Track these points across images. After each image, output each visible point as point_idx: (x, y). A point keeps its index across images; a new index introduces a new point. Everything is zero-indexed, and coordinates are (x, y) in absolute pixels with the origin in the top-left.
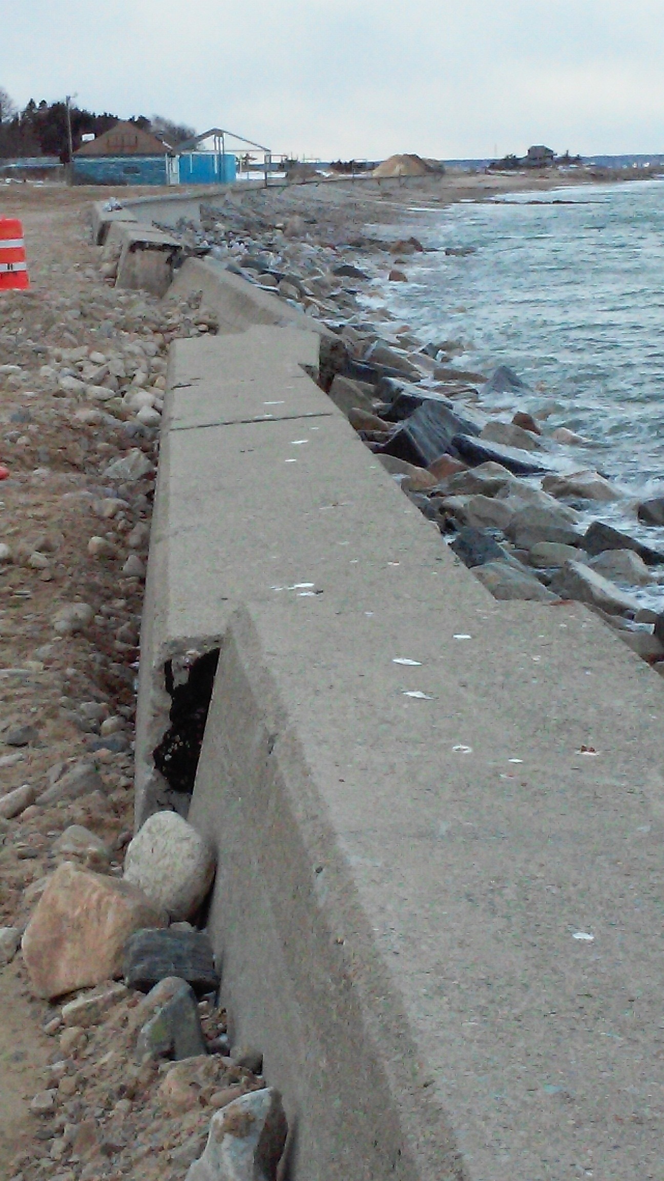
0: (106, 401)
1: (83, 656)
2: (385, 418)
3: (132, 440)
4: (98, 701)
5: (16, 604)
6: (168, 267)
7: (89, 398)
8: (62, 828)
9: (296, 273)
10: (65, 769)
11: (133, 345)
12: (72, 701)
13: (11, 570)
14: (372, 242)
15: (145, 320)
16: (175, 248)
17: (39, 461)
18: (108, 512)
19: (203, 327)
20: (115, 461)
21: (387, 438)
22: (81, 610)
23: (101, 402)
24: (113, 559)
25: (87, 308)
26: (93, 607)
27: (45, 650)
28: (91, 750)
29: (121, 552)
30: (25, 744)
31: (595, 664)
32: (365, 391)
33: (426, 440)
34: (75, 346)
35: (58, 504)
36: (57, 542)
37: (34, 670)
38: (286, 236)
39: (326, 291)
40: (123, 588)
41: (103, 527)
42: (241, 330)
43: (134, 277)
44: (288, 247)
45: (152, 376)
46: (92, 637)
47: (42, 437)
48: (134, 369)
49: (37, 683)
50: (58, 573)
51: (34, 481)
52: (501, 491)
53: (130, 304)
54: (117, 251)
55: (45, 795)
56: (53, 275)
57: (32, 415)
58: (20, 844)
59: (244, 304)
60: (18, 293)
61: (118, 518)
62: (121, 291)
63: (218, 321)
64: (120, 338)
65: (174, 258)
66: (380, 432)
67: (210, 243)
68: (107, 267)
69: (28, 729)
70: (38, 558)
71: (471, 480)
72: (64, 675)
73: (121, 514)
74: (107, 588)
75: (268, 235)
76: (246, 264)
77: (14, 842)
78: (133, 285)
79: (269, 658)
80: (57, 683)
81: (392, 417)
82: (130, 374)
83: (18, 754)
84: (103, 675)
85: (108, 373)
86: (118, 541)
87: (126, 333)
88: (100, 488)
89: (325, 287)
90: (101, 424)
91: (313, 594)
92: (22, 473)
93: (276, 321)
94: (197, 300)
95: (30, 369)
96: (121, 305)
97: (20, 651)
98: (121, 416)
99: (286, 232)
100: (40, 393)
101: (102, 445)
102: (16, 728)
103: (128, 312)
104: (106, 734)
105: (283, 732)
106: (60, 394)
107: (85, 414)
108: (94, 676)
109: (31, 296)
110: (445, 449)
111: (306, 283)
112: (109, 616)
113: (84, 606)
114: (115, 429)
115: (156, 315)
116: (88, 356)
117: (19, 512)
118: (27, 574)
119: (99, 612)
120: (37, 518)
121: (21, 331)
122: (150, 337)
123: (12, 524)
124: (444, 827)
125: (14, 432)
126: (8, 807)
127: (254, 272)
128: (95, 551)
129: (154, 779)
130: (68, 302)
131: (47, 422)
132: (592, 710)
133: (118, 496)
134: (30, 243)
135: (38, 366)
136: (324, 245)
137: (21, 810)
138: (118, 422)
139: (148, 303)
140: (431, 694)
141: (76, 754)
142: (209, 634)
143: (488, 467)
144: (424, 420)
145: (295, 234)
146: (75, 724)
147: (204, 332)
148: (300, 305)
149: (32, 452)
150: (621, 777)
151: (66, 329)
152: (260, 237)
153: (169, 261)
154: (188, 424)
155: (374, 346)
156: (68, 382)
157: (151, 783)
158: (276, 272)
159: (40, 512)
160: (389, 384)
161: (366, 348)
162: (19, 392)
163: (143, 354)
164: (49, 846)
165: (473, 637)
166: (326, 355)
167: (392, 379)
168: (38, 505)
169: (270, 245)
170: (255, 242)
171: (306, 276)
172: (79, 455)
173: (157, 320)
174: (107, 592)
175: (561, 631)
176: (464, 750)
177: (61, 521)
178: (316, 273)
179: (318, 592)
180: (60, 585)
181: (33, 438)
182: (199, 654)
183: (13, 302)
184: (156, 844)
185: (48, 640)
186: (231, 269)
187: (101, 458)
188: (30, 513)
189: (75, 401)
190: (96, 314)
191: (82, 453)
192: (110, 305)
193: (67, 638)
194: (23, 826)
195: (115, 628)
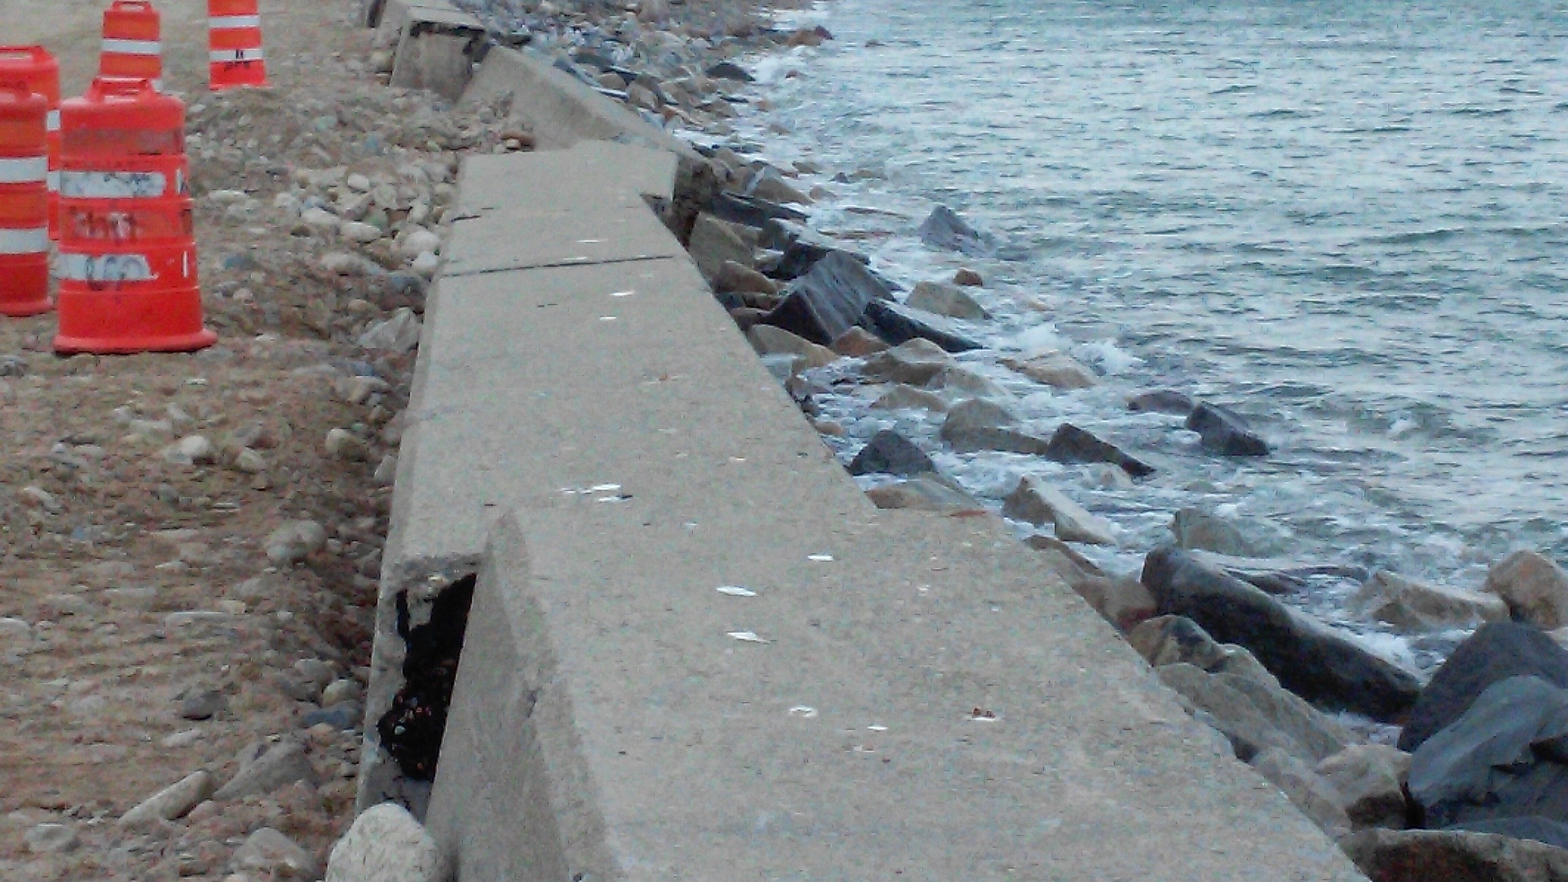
0: (369, 243)
1: (305, 596)
2: (771, 275)
3: (402, 296)
4: (323, 657)
5: (216, 522)
6: (465, 59)
7: (344, 238)
8: (246, 832)
9: (653, 72)
10: (262, 750)
11: (414, 166)
12: (283, 657)
13: (210, 474)
14: (762, 31)
15: (430, 131)
16: (477, 33)
17: (265, 323)
18: (356, 395)
19: (513, 143)
20: (374, 325)
21: (775, 302)
22: (307, 530)
23: (361, 245)
24: (360, 460)
25: (348, 114)
26: (326, 528)
27: (250, 586)
28: (305, 725)
29: (373, 451)
30: (208, 717)
31: (1007, 596)
32: (744, 238)
33: (829, 306)
34: (326, 166)
35: (287, 383)
36: (280, 433)
37: (232, 612)
38: (641, 21)
39: (695, 99)
40: (372, 501)
41: (348, 415)
42: (566, 146)
43: (418, 72)
44: (643, 36)
45: (437, 208)
46: (320, 569)
47: (268, 290)
48: (410, 199)
49: (233, 630)
50: (279, 479)
51: (254, 351)
52: (934, 380)
53: (408, 110)
54: (394, 35)
55: (228, 787)
56: (302, 67)
57: (256, 260)
58: (185, 855)
59: (573, 112)
60: (249, 91)
61: (372, 402)
62: (398, 91)
63: (536, 134)
64: (393, 155)
65: (473, 45)
66: (763, 295)
67: (532, 28)
68: (379, 58)
69: (213, 695)
70: (250, 458)
71: (892, 363)
72: (274, 620)
73: (376, 398)
74: (348, 501)
75: (615, 18)
76: (581, 58)
77: (178, 851)
78: (416, 83)
79: (538, 583)
80: (262, 631)
81: (781, 272)
82: (407, 205)
83: (196, 729)
84: (332, 622)
85: (373, 204)
86: (369, 436)
87: (402, 150)
88: (347, 361)
89: (692, 92)
90: (359, 274)
91: (616, 499)
92: (238, 340)
93: (616, 135)
94: (504, 106)
95: (260, 197)
96: (396, 110)
97: (215, 586)
98: (389, 264)
99: (641, 15)
100: (272, 230)
101: (356, 303)
102: (197, 692)
103: (406, 120)
104: (330, 704)
105: (548, 687)
106: (302, 232)
107: (334, 260)
108: (319, 623)
109: (267, 95)
110: (856, 321)
111: (668, 88)
112: (349, 541)
113: (313, 525)
114: (379, 281)
115: (446, 125)
116: (345, 179)
117: (227, 393)
118: (231, 479)
119: (336, 535)
120: (252, 401)
121: (251, 143)
122: (436, 156)
123: (217, 410)
124: (763, 818)
125: (230, 283)
126: (171, 803)
127: (593, 69)
128: (335, 449)
129: (379, 761)
130: (321, 105)
131: (277, 269)
132: (995, 660)
133: (374, 374)
134: (272, 23)
135: (271, 193)
136: (693, 35)
137: (191, 807)
138: (383, 272)
139: (436, 109)
140: (766, 635)
141: (282, 731)
142: (462, 551)
143: (916, 346)
144: (827, 280)
145: (653, 18)
146: (284, 688)
147: (514, 149)
148: (657, 117)
149: (254, 312)
150: (1027, 752)
151: (316, 142)
152: (603, 21)
153: (467, 50)
154: (469, 268)
155: (760, 174)
156: (314, 216)
157: (375, 767)
158: (628, 71)
159: (258, 394)
160: (780, 228)
161: (750, 177)
162: (243, 228)
163: (425, 177)
164: (226, 858)
165: (836, 558)
166: (687, 184)
167: (782, 221)
168: (256, 384)
169: (618, 33)
170: (596, 28)
171: (667, 77)
172: (323, 314)
173: (446, 131)
174: (348, 507)
175: (963, 552)
176: (807, 712)
177: (287, 406)
178: (682, 73)
179: (625, 497)
180: (281, 494)
181: (257, 292)
182: (447, 581)
183: (239, 103)
184: (369, 850)
185: (256, 572)
186: (559, 64)
187: (356, 321)
188: (243, 394)
189: (323, 242)
190: (361, 122)
191: (328, 315)
192: (381, 110)
193: (286, 570)
194: (193, 829)
195: (356, 558)
